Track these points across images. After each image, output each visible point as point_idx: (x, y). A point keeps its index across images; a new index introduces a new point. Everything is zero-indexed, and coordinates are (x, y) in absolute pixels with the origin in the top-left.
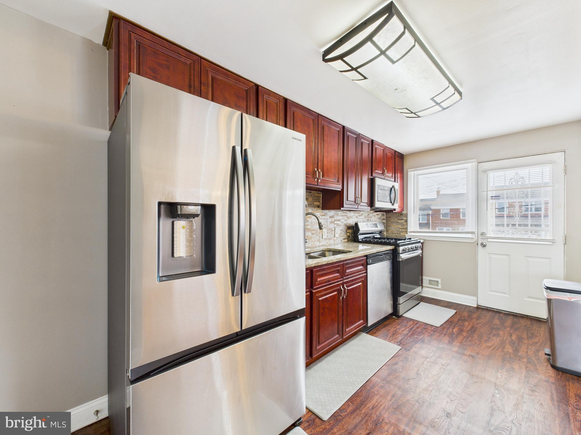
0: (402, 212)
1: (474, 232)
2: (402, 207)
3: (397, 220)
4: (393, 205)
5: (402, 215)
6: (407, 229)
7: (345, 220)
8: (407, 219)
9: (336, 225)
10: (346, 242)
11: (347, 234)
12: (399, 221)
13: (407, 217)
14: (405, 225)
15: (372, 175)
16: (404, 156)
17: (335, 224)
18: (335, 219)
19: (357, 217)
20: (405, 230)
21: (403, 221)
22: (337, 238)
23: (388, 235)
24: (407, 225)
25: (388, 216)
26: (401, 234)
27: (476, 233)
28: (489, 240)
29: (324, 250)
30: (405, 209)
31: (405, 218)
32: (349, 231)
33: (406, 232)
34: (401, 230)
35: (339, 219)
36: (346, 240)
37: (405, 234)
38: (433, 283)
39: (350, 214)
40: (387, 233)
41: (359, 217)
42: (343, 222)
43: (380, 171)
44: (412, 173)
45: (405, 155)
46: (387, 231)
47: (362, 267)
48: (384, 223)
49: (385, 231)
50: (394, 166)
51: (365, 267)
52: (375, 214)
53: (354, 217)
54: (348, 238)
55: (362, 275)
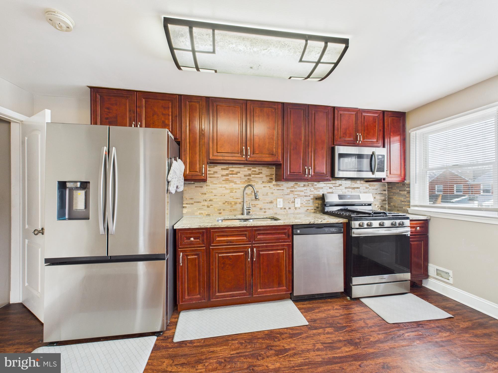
0: (403, 181)
2: (403, 176)
3: (399, 190)
4: (373, 173)
5: (404, 185)
6: (409, 202)
7: (312, 191)
8: (410, 190)
12: (401, 192)
13: (409, 188)
14: (408, 197)
15: (333, 144)
16: (406, 114)
17: (294, 194)
18: (295, 190)
19: (330, 188)
20: (408, 203)
21: (406, 192)
23: (390, 208)
24: (410, 197)
25: (390, 186)
26: (404, 207)
29: (268, 217)
30: (407, 178)
33: (409, 206)
34: (403, 204)
35: (302, 190)
37: (408, 209)
38: (442, 274)
40: (389, 207)
41: (334, 188)
42: (307, 193)
44: (415, 132)
45: (409, 112)
46: (389, 204)
47: (284, 236)
48: (385, 195)
49: (386, 203)
50: (381, 128)
51: (289, 236)
52: (367, 185)
53: (324, 188)
54: (316, 208)
55: (284, 243)
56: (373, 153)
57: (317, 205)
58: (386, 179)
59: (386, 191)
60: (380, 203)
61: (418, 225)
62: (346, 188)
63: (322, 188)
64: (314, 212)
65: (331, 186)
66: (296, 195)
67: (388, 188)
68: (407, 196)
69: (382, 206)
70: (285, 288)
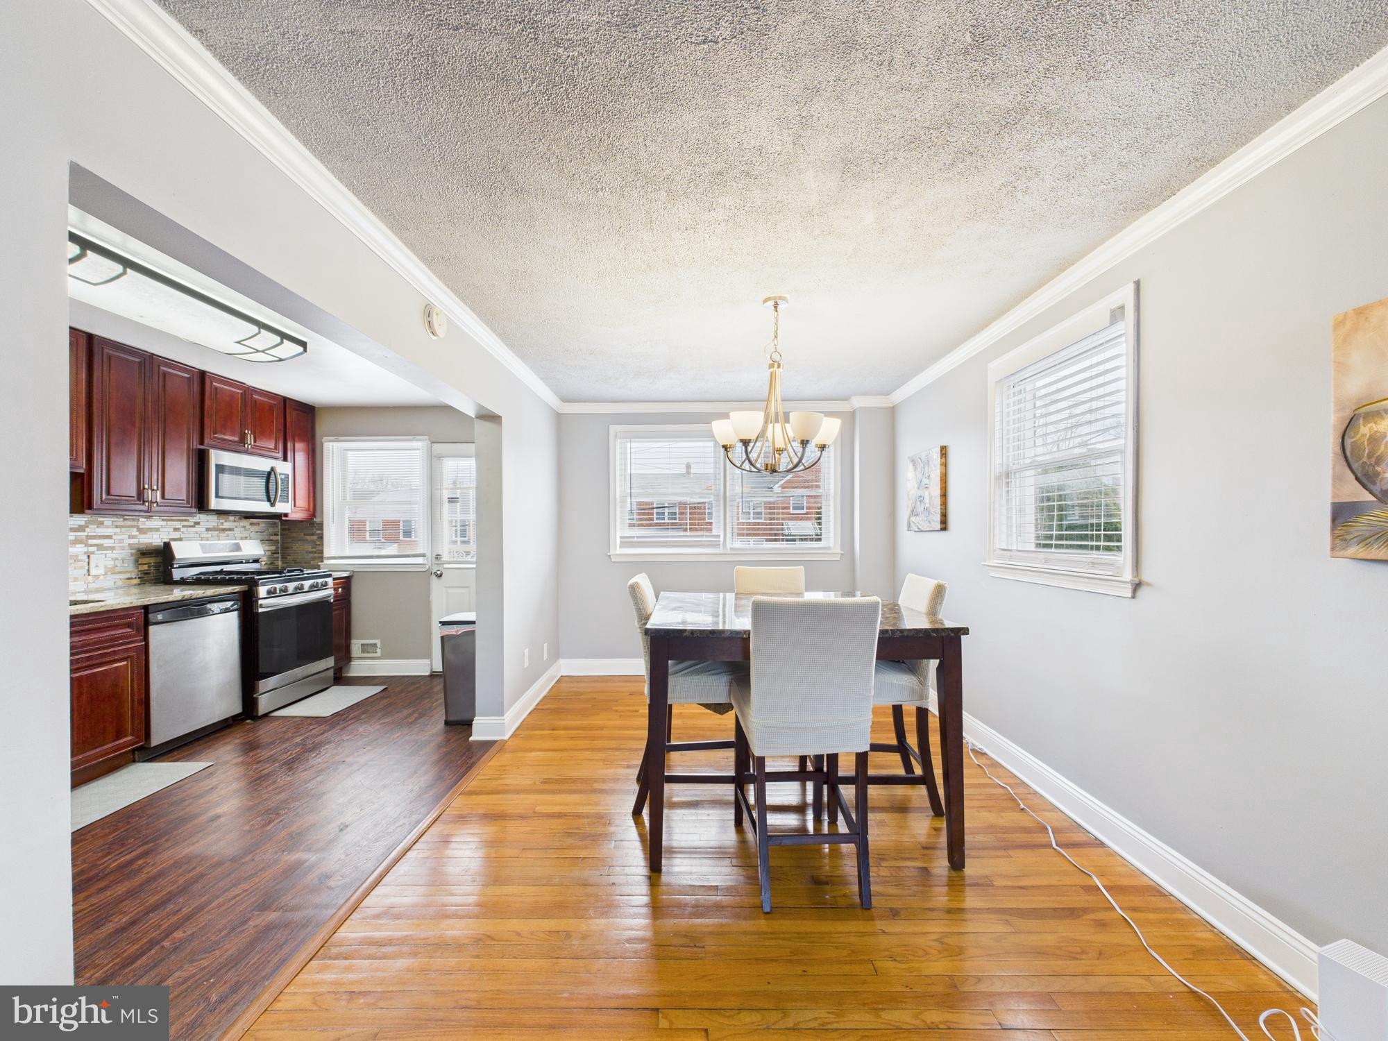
0: (312, 519)
1: (425, 554)
2: (311, 510)
3: (305, 535)
4: (273, 505)
5: (312, 524)
6: (322, 552)
7: (130, 537)
8: (322, 534)
9: (94, 549)
10: (136, 585)
11: (138, 568)
12: (308, 537)
13: (322, 529)
14: (320, 545)
15: (202, 443)
16: (317, 409)
17: (87, 545)
18: (90, 534)
19: (176, 530)
20: (320, 555)
21: (315, 537)
22: (97, 577)
24: (323, 545)
25: (287, 527)
26: (312, 562)
27: (429, 555)
28: (446, 566)
30: (318, 514)
31: (318, 532)
32: (146, 560)
33: (321, 558)
34: (311, 555)
35: (107, 534)
36: (137, 581)
37: (319, 563)
38: (368, 648)
39: (148, 523)
40: (283, 563)
41: (183, 529)
42: (121, 541)
43: (233, 435)
44: (331, 444)
45: (321, 408)
46: (283, 558)
47: (128, 630)
48: (277, 542)
49: (278, 558)
50: (281, 427)
51: (138, 630)
52: (246, 523)
53: (161, 530)
54: (142, 576)
55: (130, 646)
56: (272, 469)
57: (145, 567)
58: (290, 516)
59: (277, 535)
60: (269, 558)
61: (340, 586)
62: (208, 530)
63: (157, 530)
64: (139, 584)
65: (178, 525)
66: (91, 545)
67: (282, 529)
68: (318, 543)
69: (271, 564)
70: (129, 738)
